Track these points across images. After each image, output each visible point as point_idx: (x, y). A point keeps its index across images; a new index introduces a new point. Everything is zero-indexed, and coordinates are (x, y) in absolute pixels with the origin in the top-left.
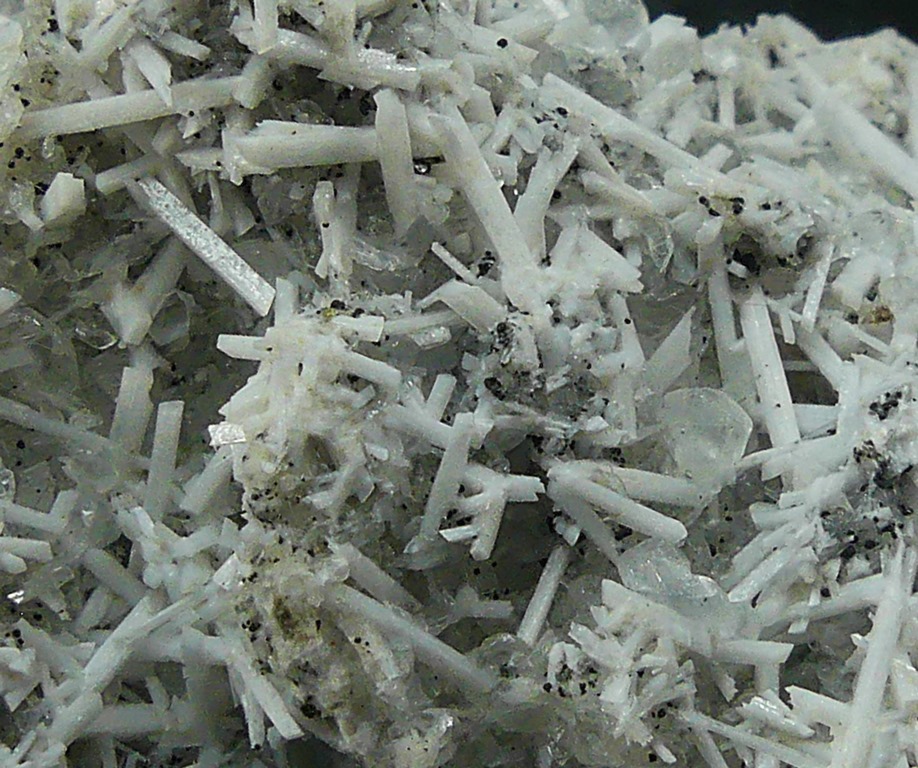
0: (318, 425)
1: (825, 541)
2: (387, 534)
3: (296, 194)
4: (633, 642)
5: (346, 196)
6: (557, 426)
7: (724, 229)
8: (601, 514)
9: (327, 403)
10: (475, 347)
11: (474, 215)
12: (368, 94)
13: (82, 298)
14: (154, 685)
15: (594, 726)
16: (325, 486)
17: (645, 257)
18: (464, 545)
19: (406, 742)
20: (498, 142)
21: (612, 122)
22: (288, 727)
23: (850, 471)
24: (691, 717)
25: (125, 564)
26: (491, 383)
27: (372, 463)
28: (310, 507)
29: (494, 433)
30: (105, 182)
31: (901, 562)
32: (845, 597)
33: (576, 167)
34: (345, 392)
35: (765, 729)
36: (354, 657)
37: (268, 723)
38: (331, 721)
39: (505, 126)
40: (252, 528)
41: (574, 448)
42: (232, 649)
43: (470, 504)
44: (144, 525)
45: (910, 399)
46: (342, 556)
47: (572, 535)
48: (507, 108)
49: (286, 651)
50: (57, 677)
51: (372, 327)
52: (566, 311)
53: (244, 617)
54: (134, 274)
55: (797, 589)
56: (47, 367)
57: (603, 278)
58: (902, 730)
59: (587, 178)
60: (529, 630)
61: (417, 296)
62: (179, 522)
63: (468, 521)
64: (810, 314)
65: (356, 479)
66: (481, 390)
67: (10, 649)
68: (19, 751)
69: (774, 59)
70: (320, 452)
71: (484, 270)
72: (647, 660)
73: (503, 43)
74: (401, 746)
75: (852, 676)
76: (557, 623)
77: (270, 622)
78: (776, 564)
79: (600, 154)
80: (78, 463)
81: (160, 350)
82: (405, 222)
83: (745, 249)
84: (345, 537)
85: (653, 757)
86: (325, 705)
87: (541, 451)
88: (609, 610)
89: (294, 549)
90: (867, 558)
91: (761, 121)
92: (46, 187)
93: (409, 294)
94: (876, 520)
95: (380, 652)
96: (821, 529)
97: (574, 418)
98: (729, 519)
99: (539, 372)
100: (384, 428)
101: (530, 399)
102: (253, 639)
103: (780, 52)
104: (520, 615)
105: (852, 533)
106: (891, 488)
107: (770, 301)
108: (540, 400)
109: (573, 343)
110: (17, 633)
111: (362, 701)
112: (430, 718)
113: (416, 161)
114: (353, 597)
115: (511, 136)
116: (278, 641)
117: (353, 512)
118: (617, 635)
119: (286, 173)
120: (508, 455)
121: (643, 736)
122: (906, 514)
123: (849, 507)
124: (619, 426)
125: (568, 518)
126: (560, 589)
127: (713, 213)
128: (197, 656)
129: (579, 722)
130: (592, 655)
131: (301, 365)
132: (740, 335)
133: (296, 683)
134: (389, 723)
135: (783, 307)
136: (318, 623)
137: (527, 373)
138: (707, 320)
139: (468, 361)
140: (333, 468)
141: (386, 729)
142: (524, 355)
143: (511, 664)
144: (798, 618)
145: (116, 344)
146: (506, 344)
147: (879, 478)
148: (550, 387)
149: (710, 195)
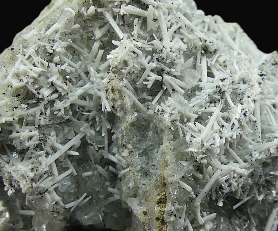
1: (208, 99)
2: (133, 80)
3: (132, 19)
4: (172, 108)
5: (140, 22)
6: (167, 69)
7: (202, 44)
8: (171, 86)
9: (128, 55)
10: (156, 53)
11: (161, 31)
12: (148, 5)
14: (87, 98)
15: (161, 121)
16: (125, 69)
17: (188, 46)
18: (146, 85)
19: (128, 116)
21: (187, 22)
22: (109, 109)
23: (215, 89)
24: (178, 123)
25: (87, 76)
26: (157, 59)
28: (122, 72)
29: (156, 67)
30: (99, 10)
31: (220, 106)
32: (209, 110)
33: (180, 28)
34: (132, 54)
35: (190, 128)
36: (123, 99)
37: (106, 108)
38: (116, 110)
39: (169, 17)
40: (111, 74)
41: (169, 73)
42: (103, 94)
43: (149, 78)
44: (92, 70)
45: (227, 79)
46: (125, 82)
47: (165, 88)
48: (171, 15)
49: (112, 96)
50: (71, 92)
51: (139, 44)
52: (173, 50)
53: (106, 89)
54: (100, 27)
55: (201, 106)
56: (82, 39)
57: (181, 47)
59: (181, 30)
60: (154, 102)
61: (148, 42)
62: (98, 71)
63: (148, 81)
64: (214, 62)
65: (130, 69)
66: (155, 60)
67: (65, 85)
68: (62, 103)
69: (216, 22)
70: (125, 63)
71: (160, 40)
72: (173, 112)
73: (172, 3)
74: (127, 117)
75: (207, 123)
76: (159, 102)
77: (110, 90)
78: (199, 101)
79: (184, 27)
80: (84, 57)
81: (102, 42)
82: (149, 29)
85: (170, 129)
86: (116, 107)
87: (163, 72)
88: (168, 102)
89: (117, 78)
90: (214, 104)
91: (211, 31)
92: (88, 8)
93: (147, 41)
94: (217, 98)
95: (128, 100)
96: (207, 97)
97: (170, 68)
98: (192, 93)
99: (166, 59)
100: (137, 62)
101: (163, 63)
102: (106, 93)
103: (217, 22)
104: (153, 100)
105: (212, 99)
106: (221, 93)
107: (207, 59)
108: (165, 64)
109: (173, 56)
110: (66, 83)
111: (123, 108)
112: (133, 113)
113: (153, 19)
114: (125, 89)
115: (170, 20)
116: (111, 94)
117: (129, 75)
118: (169, 106)
119: (131, 15)
120: (157, 72)
121: (169, 124)
122: (222, 98)
123: (213, 95)
124: (177, 72)
125: (165, 85)
126: (161, 97)
127: (201, 41)
128: (96, 94)
129: (159, 119)
130: (164, 109)
131: (126, 48)
132: (201, 63)
133: (112, 102)
134: (126, 112)
135: (209, 60)
136: (118, 92)
137: (164, 59)
138: (196, 59)
139: (154, 54)
140: (127, 66)
141: (125, 113)
142: (164, 55)
143: (149, 107)
144: (200, 111)
145: (94, 39)
146: (162, 53)
147: (219, 91)
148: (167, 62)
149: (201, 38)
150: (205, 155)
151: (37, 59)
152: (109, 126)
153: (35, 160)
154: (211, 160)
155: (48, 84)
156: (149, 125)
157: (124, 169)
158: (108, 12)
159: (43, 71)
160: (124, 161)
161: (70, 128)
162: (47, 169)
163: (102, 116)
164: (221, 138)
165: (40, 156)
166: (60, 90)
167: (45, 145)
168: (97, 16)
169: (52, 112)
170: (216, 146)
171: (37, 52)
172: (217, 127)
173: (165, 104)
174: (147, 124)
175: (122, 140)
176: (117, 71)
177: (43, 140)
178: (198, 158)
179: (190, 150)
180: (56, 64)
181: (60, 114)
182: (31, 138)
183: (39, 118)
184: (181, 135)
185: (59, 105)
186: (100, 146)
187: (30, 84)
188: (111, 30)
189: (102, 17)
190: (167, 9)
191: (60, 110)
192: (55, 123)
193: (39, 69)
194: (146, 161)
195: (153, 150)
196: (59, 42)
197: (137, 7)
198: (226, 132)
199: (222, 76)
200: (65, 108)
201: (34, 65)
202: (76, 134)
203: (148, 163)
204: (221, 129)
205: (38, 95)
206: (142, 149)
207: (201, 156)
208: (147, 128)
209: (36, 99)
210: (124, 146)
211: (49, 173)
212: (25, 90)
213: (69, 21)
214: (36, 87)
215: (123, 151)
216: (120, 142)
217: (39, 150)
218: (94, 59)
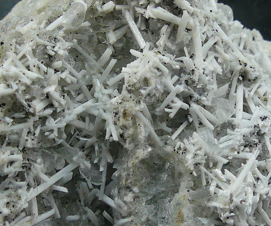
0: (148, 75)
1: (243, 142)
2: (152, 105)
3: (159, 25)
4: (196, 147)
5: (169, 30)
6: (196, 96)
7: (241, 69)
8: (198, 117)
9: (151, 71)
10: (185, 72)
11: (193, 45)
12: (182, 10)
13: (103, 30)
14: (87, 119)
15: (182, 162)
16: (145, 89)
18: (168, 113)
20: (203, 32)
22: (115, 138)
23: (252, 129)
24: (203, 169)
26: (186, 81)
27: (156, 89)
28: (140, 92)
29: (183, 92)
30: (118, 7)
31: (257, 152)
32: (242, 155)
33: (215, 44)
34: (156, 71)
35: (216, 176)
36: (136, 128)
37: (111, 136)
39: (205, 29)
41: (198, 102)
42: (109, 117)
43: (173, 105)
44: (98, 84)
45: (269, 119)
46: (143, 105)
48: (207, 25)
49: (122, 122)
50: (69, 109)
51: (166, 59)
53: (115, 111)
55: (233, 149)
56: (90, 41)
57: (215, 69)
58: (246, 187)
59: (217, 46)
62: (106, 86)
63: (171, 108)
64: (252, 93)
65: (151, 91)
66: (183, 82)
67: (62, 98)
68: (56, 121)
69: (254, 39)
70: (146, 82)
71: (191, 57)
72: (198, 152)
73: (211, 11)
74: (139, 151)
76: (181, 137)
77: (121, 114)
78: (230, 143)
80: (89, 65)
81: (114, 48)
82: (179, 40)
83: (243, 74)
84: (145, 101)
86: (126, 136)
87: (191, 100)
88: (193, 139)
89: (133, 100)
90: (249, 148)
91: (248, 51)
92: (105, 4)
93: (175, 56)
94: (254, 141)
95: (142, 129)
96: (242, 139)
97: (200, 95)
98: (221, 130)
99: (197, 83)
100: (161, 82)
101: (193, 88)
102: (115, 116)
103: (255, 38)
104: (173, 133)
105: (248, 142)
106: (259, 136)
107: (244, 88)
108: (195, 88)
109: (206, 79)
110: (64, 96)
111: (134, 138)
112: (147, 147)
113: (186, 29)
114: (141, 115)
115: (206, 31)
116: (121, 119)
117: (148, 97)
118: (193, 145)
119: (159, 20)
120: (183, 98)
121: (192, 168)
122: (260, 142)
123: (249, 136)
124: (208, 101)
125: (191, 116)
126: (183, 130)
127: (240, 64)
128: (100, 116)
129: (179, 160)
130: (187, 147)
131: (149, 62)
132: (236, 92)
133: (122, 129)
134: (138, 145)
135: (247, 90)
136: (132, 118)
137: (195, 82)
138: (230, 86)
139: (182, 75)
140: (148, 86)
141: (136, 146)
142: (195, 78)
143: (168, 142)
144: (231, 156)
145: (106, 43)
146: (193, 74)
147: (258, 133)
148: (198, 87)
149: (241, 60)
150: (232, 214)
151: (32, 61)
152: (110, 160)
153: (13, 193)
154: (239, 221)
155: (43, 94)
156: (164, 165)
157: (124, 217)
158: (129, 10)
159: (38, 78)
160: (125, 208)
161: (60, 155)
162: (26, 206)
163: (103, 145)
164: (254, 193)
165: (20, 187)
166: (56, 104)
167: (28, 174)
168: (114, 15)
169: (42, 133)
170: (248, 204)
171: (34, 51)
172: (251, 179)
173: (189, 141)
174: (161, 163)
175: (127, 180)
176: (134, 90)
177: (27, 167)
178: (223, 216)
179: (214, 204)
180: (56, 71)
181: (52, 136)
182: (11, 163)
183: (26, 138)
184: (204, 183)
185: (51, 123)
186: (95, 184)
187: (20, 92)
188: (129, 35)
189: (119, 16)
190: (204, 17)
191: (52, 131)
192: (44, 146)
193: (34, 75)
194: (155, 212)
195: (165, 198)
196: (62, 41)
197: (168, 10)
198: (262, 186)
199: (263, 113)
200: (59, 129)
201: (28, 68)
202: (67, 164)
203: (156, 214)
204: (256, 182)
205: (28, 108)
206: (150, 195)
207: (227, 214)
208: (160, 169)
209: (24, 113)
210: (128, 187)
211: (28, 212)
212: (12, 99)
213: (79, 16)
214: (27, 97)
215: (126, 195)
216: (124, 182)
217: (19, 180)
218: (102, 70)
